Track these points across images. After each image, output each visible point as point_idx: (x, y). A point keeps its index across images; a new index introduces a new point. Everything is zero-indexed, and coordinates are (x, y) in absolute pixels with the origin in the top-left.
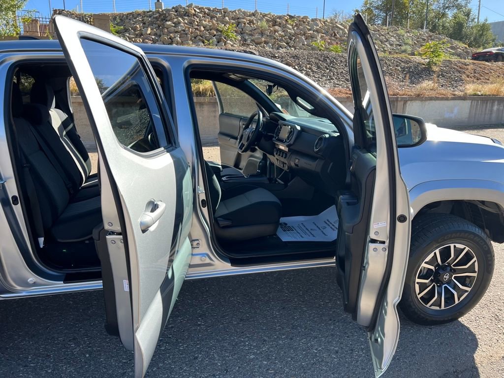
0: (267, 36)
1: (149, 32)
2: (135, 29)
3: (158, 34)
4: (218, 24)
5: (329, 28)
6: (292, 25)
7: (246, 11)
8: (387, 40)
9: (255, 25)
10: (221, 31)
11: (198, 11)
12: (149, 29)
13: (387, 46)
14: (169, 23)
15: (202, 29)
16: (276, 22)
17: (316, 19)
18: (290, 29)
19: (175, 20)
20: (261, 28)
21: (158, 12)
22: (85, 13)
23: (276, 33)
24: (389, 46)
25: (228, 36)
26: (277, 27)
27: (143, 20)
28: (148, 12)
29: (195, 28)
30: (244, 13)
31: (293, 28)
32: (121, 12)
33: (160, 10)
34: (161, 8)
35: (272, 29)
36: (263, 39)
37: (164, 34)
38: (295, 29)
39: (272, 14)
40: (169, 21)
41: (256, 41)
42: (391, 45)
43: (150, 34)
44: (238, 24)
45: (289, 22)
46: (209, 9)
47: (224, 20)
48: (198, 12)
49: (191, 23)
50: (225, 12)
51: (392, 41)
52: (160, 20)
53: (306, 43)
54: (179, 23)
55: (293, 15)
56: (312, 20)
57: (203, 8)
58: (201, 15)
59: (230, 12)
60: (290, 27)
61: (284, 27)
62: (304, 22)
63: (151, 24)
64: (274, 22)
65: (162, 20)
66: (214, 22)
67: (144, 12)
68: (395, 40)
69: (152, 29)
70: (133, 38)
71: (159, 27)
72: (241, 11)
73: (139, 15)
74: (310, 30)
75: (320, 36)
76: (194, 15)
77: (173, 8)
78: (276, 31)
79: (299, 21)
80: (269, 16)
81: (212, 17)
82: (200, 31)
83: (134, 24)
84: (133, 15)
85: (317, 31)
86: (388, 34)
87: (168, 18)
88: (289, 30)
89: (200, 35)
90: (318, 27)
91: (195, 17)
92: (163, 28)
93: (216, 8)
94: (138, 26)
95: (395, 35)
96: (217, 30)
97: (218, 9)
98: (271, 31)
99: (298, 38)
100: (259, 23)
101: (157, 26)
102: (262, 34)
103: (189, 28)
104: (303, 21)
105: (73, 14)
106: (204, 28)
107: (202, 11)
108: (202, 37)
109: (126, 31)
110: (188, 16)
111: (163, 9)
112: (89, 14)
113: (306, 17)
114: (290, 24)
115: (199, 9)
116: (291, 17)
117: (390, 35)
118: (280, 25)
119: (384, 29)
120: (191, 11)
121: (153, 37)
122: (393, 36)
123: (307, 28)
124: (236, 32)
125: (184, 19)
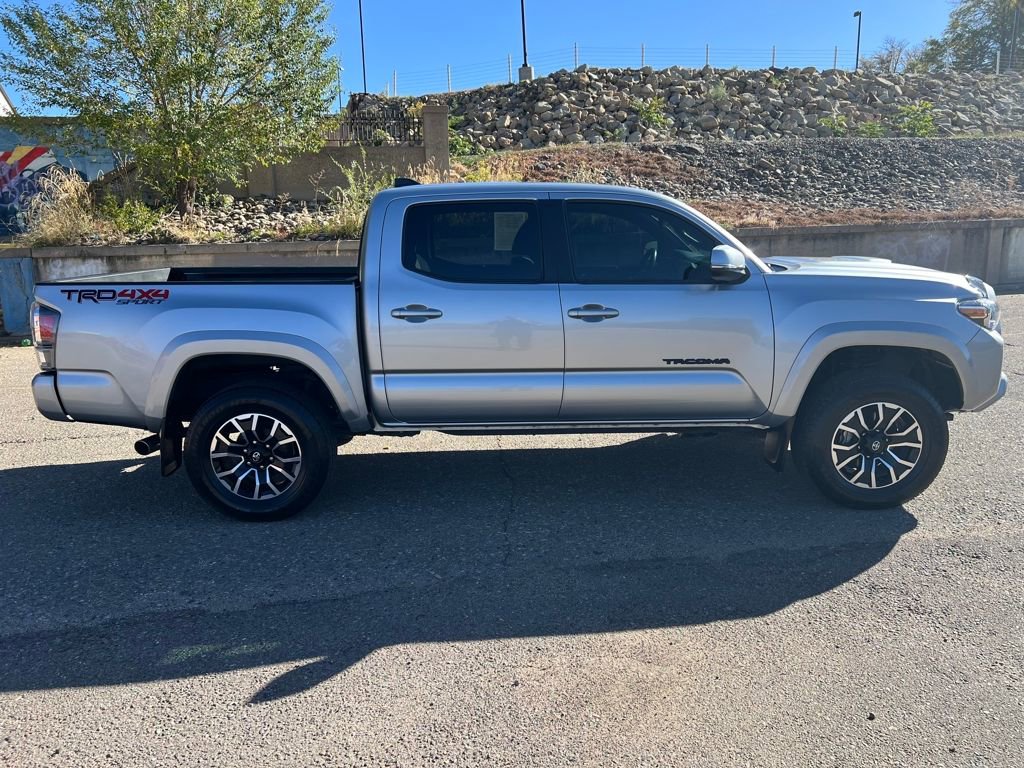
0: (727, 113)
1: (507, 123)
2: (483, 119)
3: (524, 125)
4: (631, 98)
5: (859, 88)
6: (779, 88)
7: (686, 69)
8: (993, 103)
9: (702, 95)
10: (636, 112)
11: (595, 77)
12: (508, 117)
13: (991, 114)
14: (543, 104)
15: (602, 110)
16: (746, 85)
17: (832, 72)
18: (775, 96)
19: (554, 97)
20: (715, 98)
21: (524, 85)
22: (401, 97)
23: (746, 108)
24: (996, 115)
25: (650, 119)
26: (747, 95)
27: (497, 102)
28: (506, 87)
29: (588, 110)
30: (683, 73)
31: (781, 94)
32: (461, 90)
33: (528, 81)
34: (530, 77)
35: (736, 99)
36: (718, 120)
37: (532, 125)
38: (786, 94)
39: (739, 70)
40: (543, 100)
41: (703, 125)
42: (1002, 112)
43: (508, 127)
44: (670, 95)
45: (774, 82)
46: (616, 72)
47: (644, 90)
48: (596, 80)
49: (582, 101)
50: (646, 75)
51: (1005, 104)
52: (526, 99)
53: (806, 122)
54: (561, 102)
55: (782, 68)
56: (824, 74)
57: (604, 71)
58: (601, 85)
59: (657, 73)
60: (776, 92)
61: (761, 94)
62: (805, 80)
63: (512, 107)
64: (743, 85)
65: (531, 99)
66: (625, 95)
67: (500, 87)
68: (1011, 100)
69: (512, 118)
70: (481, 135)
71: (525, 111)
72: (678, 71)
73: (491, 92)
74: (816, 94)
75: (838, 104)
76: (589, 85)
77: (551, 76)
78: (745, 103)
79: (796, 78)
80: (733, 74)
81: (621, 87)
82: (598, 114)
83: (482, 110)
84: (481, 94)
85: (834, 96)
86: (997, 88)
87: (541, 96)
88: (771, 99)
89: (598, 123)
90: (835, 88)
91: (590, 89)
92: (532, 113)
93: (629, 69)
94: (489, 113)
95: (1013, 91)
96: (630, 111)
97: (632, 71)
98: (735, 103)
99: (791, 112)
100: (711, 91)
101: (522, 110)
102: (716, 110)
103: (578, 111)
104: (802, 77)
105: (381, 100)
106: (605, 107)
107: (602, 77)
108: (600, 125)
109: (468, 124)
110: (577, 88)
111: (533, 78)
112: (408, 97)
113: (810, 70)
114: (776, 87)
115: (598, 73)
116: (778, 72)
117: (1001, 91)
118: (753, 90)
119: (988, 80)
120: (582, 78)
121: (515, 131)
122: (1009, 93)
123: (812, 92)
124: (665, 110)
125: (569, 95)
